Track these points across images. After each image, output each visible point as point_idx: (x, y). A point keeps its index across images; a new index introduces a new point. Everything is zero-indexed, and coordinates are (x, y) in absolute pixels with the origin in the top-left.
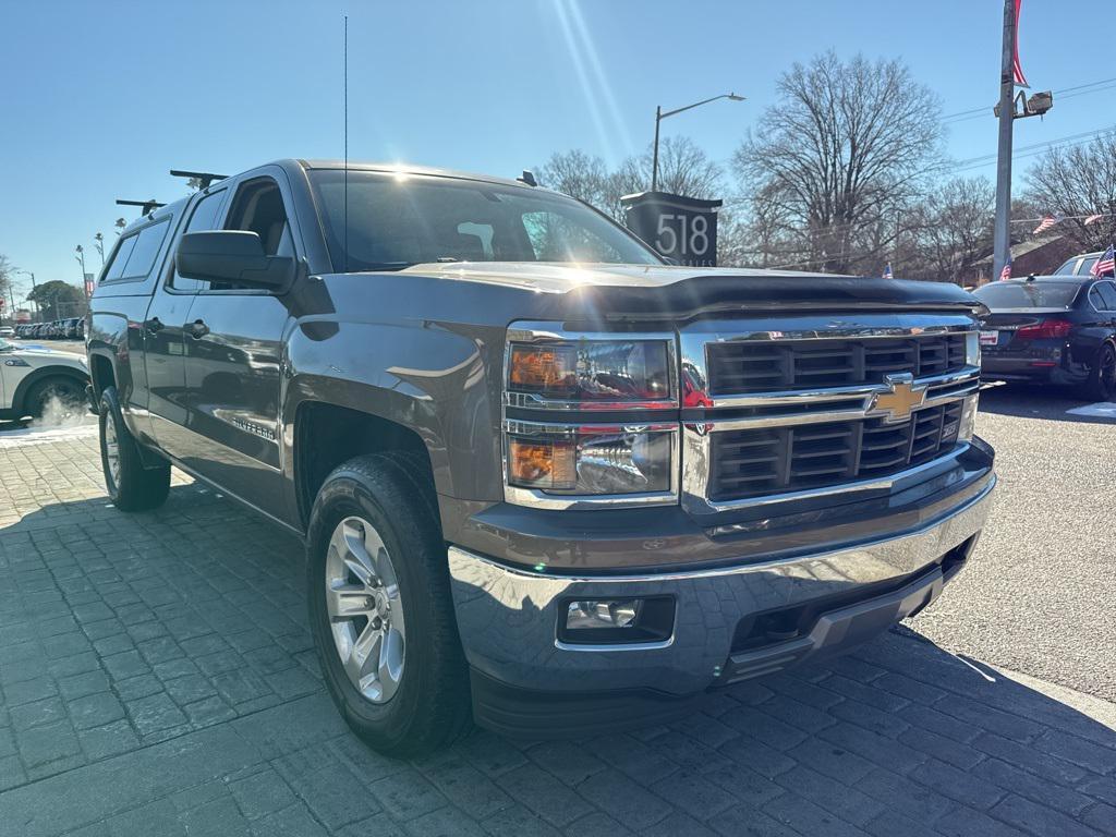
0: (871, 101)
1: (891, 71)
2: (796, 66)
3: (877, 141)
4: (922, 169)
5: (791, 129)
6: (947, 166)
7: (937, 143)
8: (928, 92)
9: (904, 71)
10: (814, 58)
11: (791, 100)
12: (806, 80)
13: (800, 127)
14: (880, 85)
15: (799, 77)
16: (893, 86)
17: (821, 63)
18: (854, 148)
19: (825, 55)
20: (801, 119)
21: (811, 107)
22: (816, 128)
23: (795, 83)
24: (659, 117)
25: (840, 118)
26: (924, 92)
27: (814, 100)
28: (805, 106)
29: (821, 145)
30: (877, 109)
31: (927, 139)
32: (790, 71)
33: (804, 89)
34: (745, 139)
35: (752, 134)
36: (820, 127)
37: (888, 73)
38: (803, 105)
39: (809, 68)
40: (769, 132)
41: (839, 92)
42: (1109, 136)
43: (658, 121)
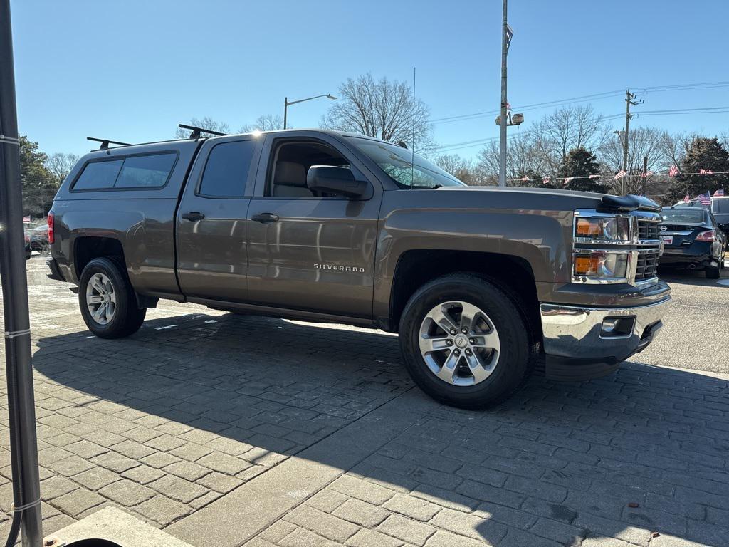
0: (393, 106)
1: (402, 88)
2: (350, 80)
3: (396, 130)
4: (421, 148)
5: (348, 118)
6: (434, 148)
7: (428, 133)
8: (422, 103)
9: (408, 91)
10: (360, 77)
11: (347, 101)
12: (356, 89)
13: (353, 118)
14: (396, 97)
15: (351, 87)
16: (404, 98)
17: (363, 80)
18: (384, 133)
19: (366, 76)
20: (353, 113)
21: (359, 106)
22: (362, 119)
23: (349, 90)
24: (286, 104)
25: (376, 114)
26: (420, 103)
27: (360, 103)
28: (356, 105)
29: (365, 131)
30: (396, 111)
31: (423, 131)
32: (346, 83)
33: (354, 95)
34: (322, 122)
35: (326, 119)
36: (364, 119)
37: (400, 89)
38: (354, 105)
39: (356, 83)
40: (336, 118)
41: (373, 98)
42: (519, 137)
43: (286, 106)
